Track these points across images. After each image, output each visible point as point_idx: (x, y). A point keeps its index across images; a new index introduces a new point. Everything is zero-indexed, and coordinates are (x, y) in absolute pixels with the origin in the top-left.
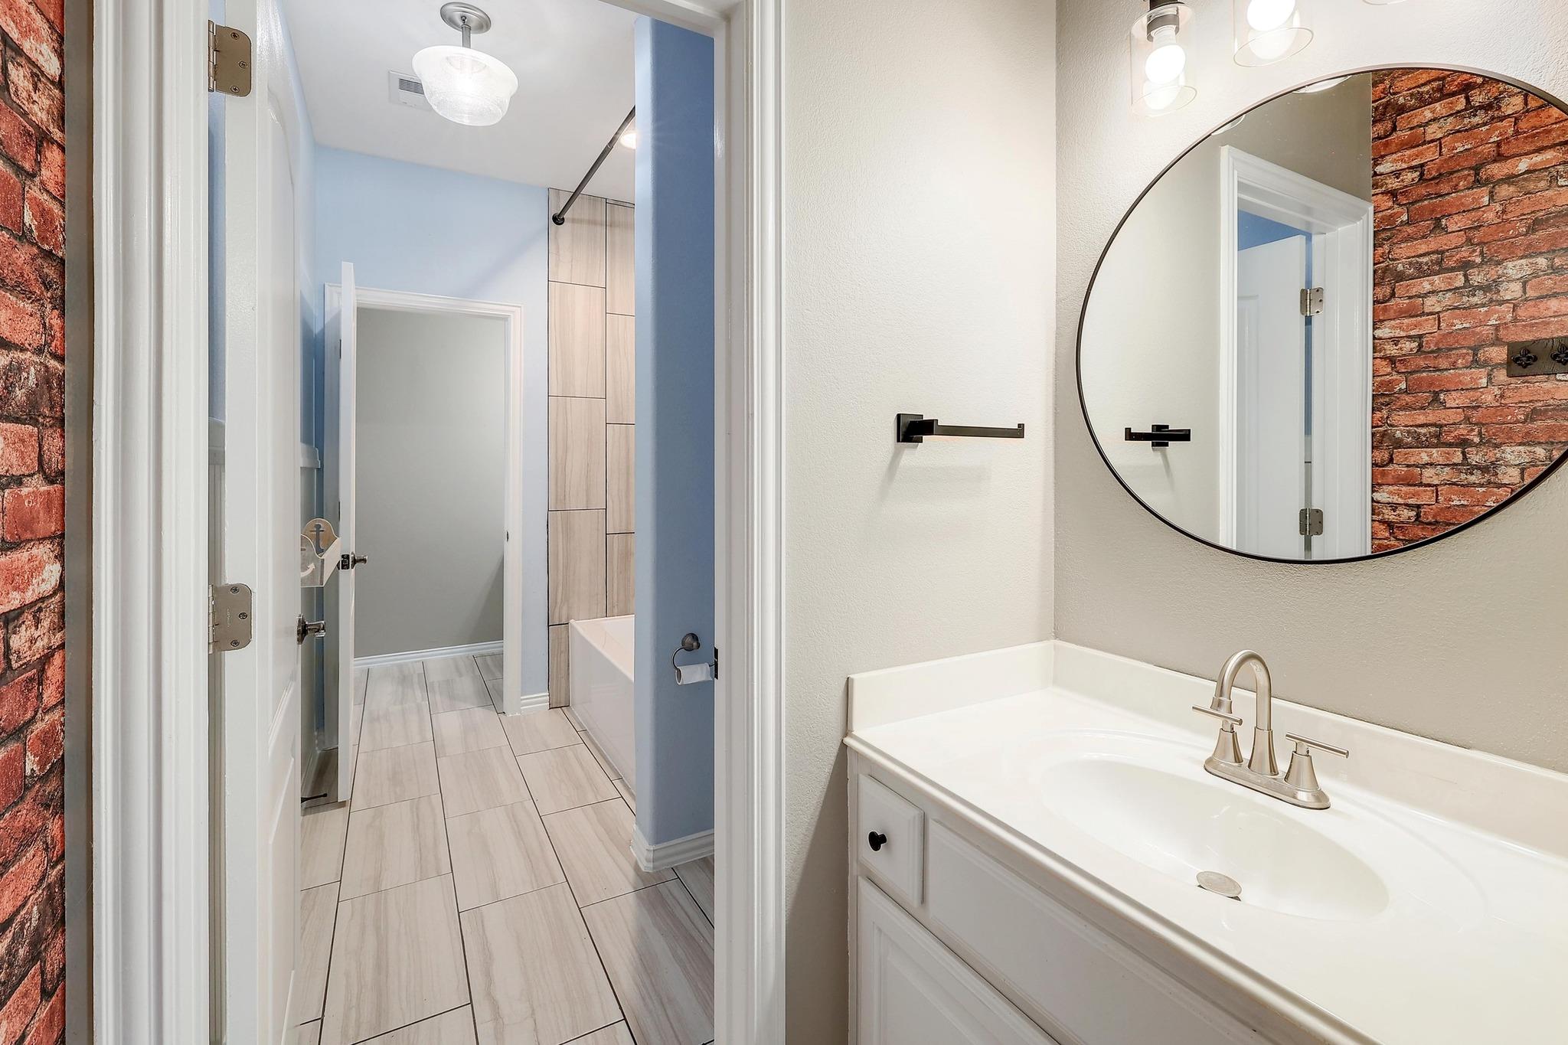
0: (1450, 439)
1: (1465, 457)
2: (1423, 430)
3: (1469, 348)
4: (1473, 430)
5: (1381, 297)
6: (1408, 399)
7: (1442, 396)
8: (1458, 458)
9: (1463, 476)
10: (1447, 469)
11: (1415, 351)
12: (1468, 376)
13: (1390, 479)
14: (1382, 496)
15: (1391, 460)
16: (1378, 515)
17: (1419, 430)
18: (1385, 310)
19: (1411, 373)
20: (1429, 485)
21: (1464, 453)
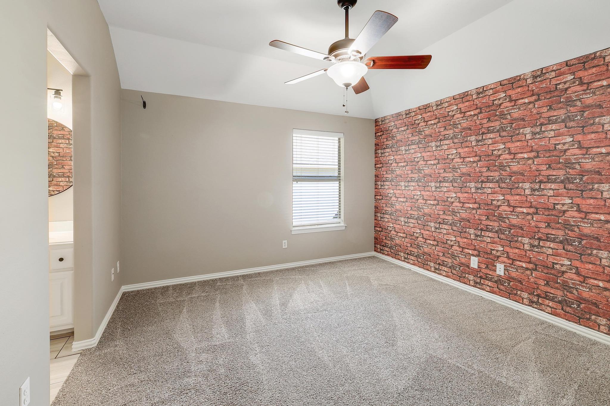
0: (66, 176)
1: (69, 180)
2: (60, 174)
3: (70, 156)
4: (70, 174)
5: (50, 142)
6: (57, 166)
7: (64, 166)
8: (68, 180)
9: (69, 184)
10: (65, 182)
11: (58, 155)
12: (69, 162)
13: (53, 185)
14: (51, 189)
15: (53, 180)
16: (50, 193)
17: (59, 174)
18: (51, 145)
19: (57, 160)
20: (61, 186)
21: (69, 179)
